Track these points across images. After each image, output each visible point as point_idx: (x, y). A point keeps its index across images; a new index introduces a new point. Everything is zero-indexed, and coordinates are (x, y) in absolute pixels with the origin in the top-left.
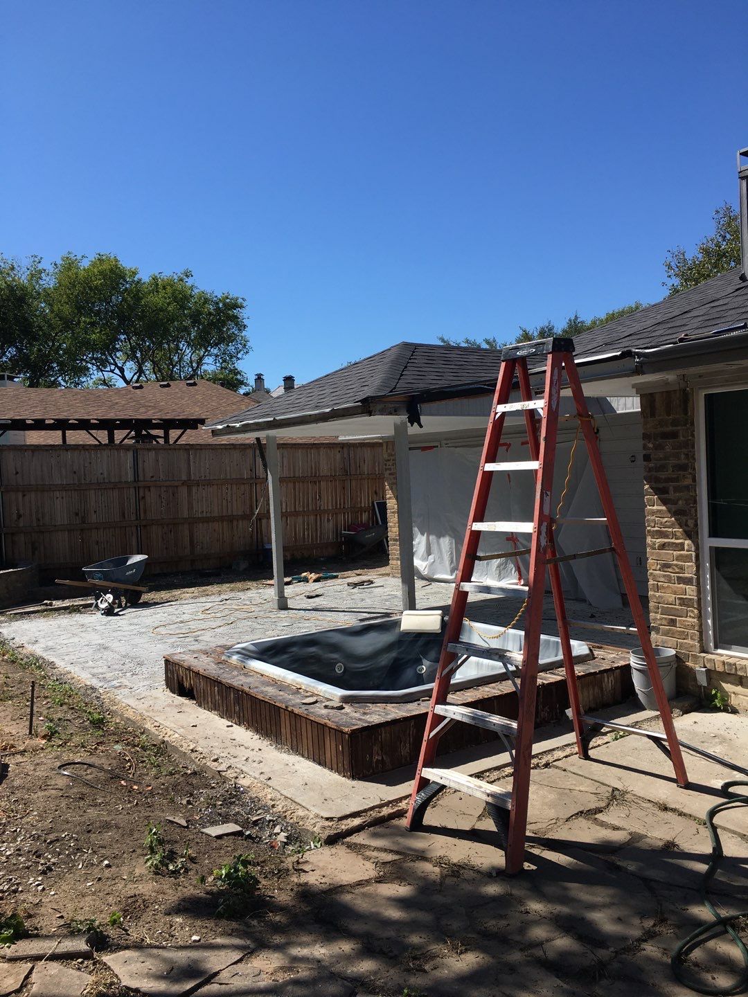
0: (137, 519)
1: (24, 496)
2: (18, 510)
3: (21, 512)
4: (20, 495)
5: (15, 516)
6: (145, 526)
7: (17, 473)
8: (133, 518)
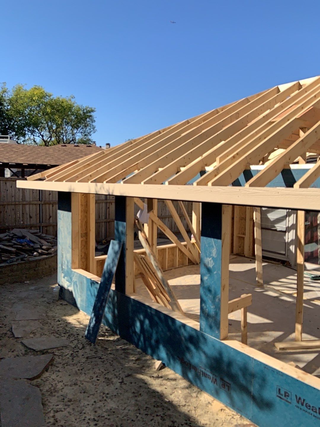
0: (105, 219)
1: (53, 206)
2: (49, 214)
3: (51, 215)
4: (51, 206)
5: (48, 217)
6: (109, 222)
7: (50, 194)
8: (104, 218)
